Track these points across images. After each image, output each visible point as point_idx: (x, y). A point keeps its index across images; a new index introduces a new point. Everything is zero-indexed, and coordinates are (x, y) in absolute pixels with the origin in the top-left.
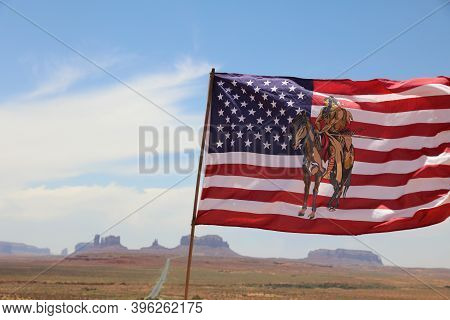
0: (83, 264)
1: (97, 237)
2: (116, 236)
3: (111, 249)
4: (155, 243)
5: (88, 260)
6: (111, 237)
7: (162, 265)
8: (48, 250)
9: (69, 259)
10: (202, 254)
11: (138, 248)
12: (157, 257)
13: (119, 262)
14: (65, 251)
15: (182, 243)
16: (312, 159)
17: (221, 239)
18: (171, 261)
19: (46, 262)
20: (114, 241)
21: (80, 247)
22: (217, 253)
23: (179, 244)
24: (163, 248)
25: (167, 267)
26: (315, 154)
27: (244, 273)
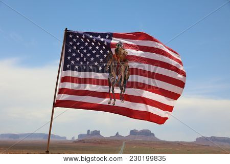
0: (82, 145)
1: (89, 131)
2: (98, 130)
3: (96, 137)
4: (117, 134)
5: (84, 142)
6: (95, 131)
7: (121, 145)
8: (65, 138)
9: (75, 142)
10: (141, 139)
11: (109, 137)
12: (119, 141)
13: (99, 143)
14: (73, 138)
15: (130, 134)
16: (112, 76)
17: (150, 132)
18: (125, 143)
19: (64, 143)
20: (97, 133)
21: (80, 136)
22: (148, 139)
23: (129, 134)
24: (121, 136)
25: (123, 146)
26: (113, 73)
27: (162, 149)
